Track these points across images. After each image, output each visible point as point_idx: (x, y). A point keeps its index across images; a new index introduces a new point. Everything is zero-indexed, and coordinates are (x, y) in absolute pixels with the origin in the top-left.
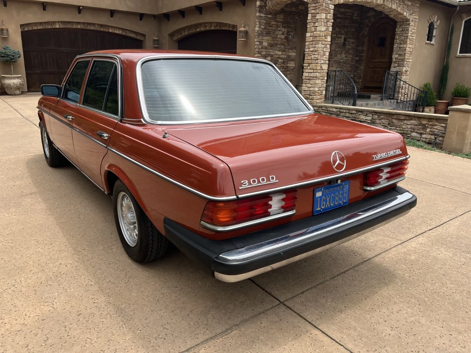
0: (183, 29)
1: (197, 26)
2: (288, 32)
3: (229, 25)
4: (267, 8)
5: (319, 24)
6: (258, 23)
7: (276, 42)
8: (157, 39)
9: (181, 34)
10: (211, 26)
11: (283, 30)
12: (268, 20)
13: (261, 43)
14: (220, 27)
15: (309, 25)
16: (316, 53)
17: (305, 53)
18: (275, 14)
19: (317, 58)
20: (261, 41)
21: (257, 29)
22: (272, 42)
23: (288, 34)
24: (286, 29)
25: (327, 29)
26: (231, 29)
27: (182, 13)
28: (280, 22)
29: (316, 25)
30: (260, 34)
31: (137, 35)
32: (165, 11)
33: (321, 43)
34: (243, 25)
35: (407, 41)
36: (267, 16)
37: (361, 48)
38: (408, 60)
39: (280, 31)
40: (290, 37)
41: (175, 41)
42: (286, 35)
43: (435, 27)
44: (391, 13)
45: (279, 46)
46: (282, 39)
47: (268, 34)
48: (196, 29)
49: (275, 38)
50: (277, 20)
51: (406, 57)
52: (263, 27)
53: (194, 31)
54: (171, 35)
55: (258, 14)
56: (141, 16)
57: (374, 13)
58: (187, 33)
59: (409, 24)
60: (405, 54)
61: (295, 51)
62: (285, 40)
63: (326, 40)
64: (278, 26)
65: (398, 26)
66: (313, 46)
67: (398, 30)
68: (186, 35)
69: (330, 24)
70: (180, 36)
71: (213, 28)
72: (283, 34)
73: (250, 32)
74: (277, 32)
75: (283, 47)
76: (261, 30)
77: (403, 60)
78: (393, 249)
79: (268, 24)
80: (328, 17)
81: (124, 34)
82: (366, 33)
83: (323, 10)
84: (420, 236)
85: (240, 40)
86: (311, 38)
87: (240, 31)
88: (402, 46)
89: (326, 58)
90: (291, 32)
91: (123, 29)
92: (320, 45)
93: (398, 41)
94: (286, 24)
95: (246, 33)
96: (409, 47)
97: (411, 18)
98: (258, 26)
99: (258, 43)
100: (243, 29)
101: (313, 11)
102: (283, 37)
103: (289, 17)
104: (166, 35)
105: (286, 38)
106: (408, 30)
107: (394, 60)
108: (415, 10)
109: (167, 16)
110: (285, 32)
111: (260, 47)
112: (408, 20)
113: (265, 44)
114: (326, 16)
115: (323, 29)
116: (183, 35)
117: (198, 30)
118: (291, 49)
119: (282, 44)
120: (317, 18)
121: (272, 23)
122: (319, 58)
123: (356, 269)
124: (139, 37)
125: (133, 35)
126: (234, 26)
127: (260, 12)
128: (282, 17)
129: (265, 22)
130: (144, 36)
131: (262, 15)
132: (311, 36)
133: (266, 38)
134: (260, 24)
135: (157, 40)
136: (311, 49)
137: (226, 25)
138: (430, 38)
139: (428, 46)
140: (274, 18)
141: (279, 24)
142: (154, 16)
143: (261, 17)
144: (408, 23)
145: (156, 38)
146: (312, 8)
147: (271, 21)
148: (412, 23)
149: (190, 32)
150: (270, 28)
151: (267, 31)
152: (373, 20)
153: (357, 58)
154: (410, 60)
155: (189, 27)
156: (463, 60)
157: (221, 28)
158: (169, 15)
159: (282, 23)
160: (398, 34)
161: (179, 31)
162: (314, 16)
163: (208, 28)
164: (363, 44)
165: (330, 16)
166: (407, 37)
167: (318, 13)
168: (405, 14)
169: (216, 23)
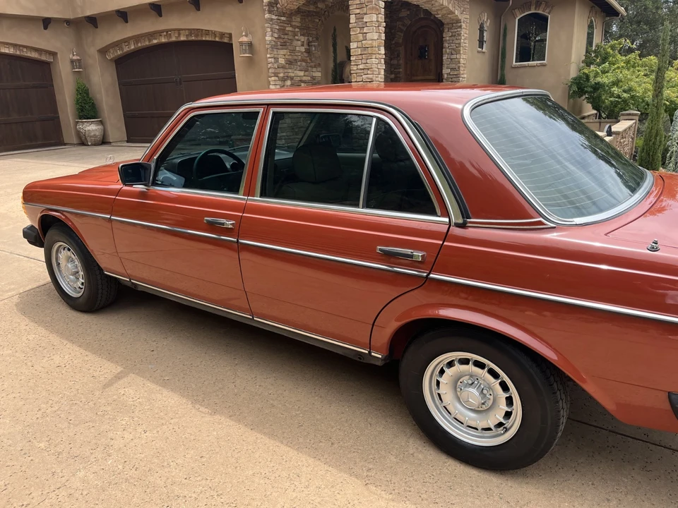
0: (126, 41)
1: (152, 35)
3: (214, 33)
4: (278, 5)
5: (369, 29)
6: (269, 30)
7: (296, 58)
8: (78, 58)
9: (121, 49)
10: (179, 34)
11: (303, 39)
12: (282, 24)
13: (276, 59)
14: (197, 36)
15: (354, 31)
16: (369, 72)
17: (352, 72)
18: (291, 15)
19: (371, 79)
20: (276, 56)
21: (268, 38)
22: (290, 57)
23: (309, 45)
24: (306, 38)
25: (380, 36)
26: (217, 39)
27: (123, 15)
28: (298, 27)
29: (365, 31)
30: (274, 47)
31: (40, 55)
32: (88, 13)
33: (374, 56)
34: (244, 34)
35: (460, 50)
36: (280, 18)
37: (395, 62)
38: (462, 76)
39: (298, 40)
40: (314, 49)
41: (111, 60)
42: (306, 46)
43: (486, 28)
44: (439, 12)
45: (299, 63)
46: (302, 53)
47: (284, 45)
48: (150, 41)
49: (293, 51)
50: (294, 24)
51: (462, 72)
52: (276, 35)
53: (147, 43)
54: (103, 51)
55: (267, 16)
56: (47, 22)
57: (408, 13)
58: (133, 47)
59: (460, 27)
60: (459, 67)
61: (319, 69)
62: (306, 55)
63: (380, 52)
64: (295, 35)
65: (446, 30)
66: (364, 61)
67: (447, 35)
68: (132, 50)
69: (382, 29)
70: (119, 52)
71: (183, 38)
72: (303, 45)
73: (256, 43)
74: (295, 43)
75: (304, 64)
76: (274, 39)
77: (457, 76)
79: (282, 31)
80: (380, 20)
81: (18, 53)
82: (401, 41)
83: (373, 8)
85: (239, 57)
86: (359, 49)
87: (241, 44)
88: (454, 56)
89: (381, 78)
90: (314, 41)
91: (15, 46)
92: (374, 60)
93: (448, 51)
94: (305, 30)
95: (250, 45)
96: (463, 58)
97: (462, 17)
98: (269, 33)
99: (273, 60)
100: (245, 39)
101: (358, 11)
102: (303, 49)
103: (307, 20)
104: (93, 51)
105: (308, 51)
106: (459, 35)
107: (446, 76)
108: (466, 6)
109: (93, 21)
110: (305, 43)
111: (276, 66)
112: (458, 21)
113: (282, 61)
114: (377, 17)
115: (375, 36)
116: (125, 50)
117: (155, 42)
118: (315, 67)
119: (303, 60)
120: (365, 20)
121: (287, 29)
122: (374, 78)
124: (44, 58)
125: (34, 55)
126: (222, 35)
127: (270, 12)
128: (299, 19)
129: (277, 27)
130: (54, 54)
131: (274, 17)
132: (357, 47)
133: (283, 52)
134: (272, 31)
135: (78, 60)
136: (361, 67)
137: (208, 32)
138: (481, 46)
139: (480, 55)
140: (289, 22)
141: (297, 30)
142: (68, 22)
143: (272, 19)
144: (459, 24)
145: (75, 58)
146: (355, 7)
147: (286, 25)
148: (464, 25)
149: (139, 45)
150: (286, 37)
151: (283, 42)
152: (408, 22)
153: (393, 76)
154: (465, 76)
155: (137, 38)
156: (521, 70)
157: (199, 39)
158: (95, 18)
159: (300, 29)
160: (446, 40)
161: (117, 44)
162: (360, 18)
163: (174, 39)
164: (398, 56)
165: (382, 18)
166: (459, 44)
167: (366, 14)
168: (456, 12)
169: (188, 29)
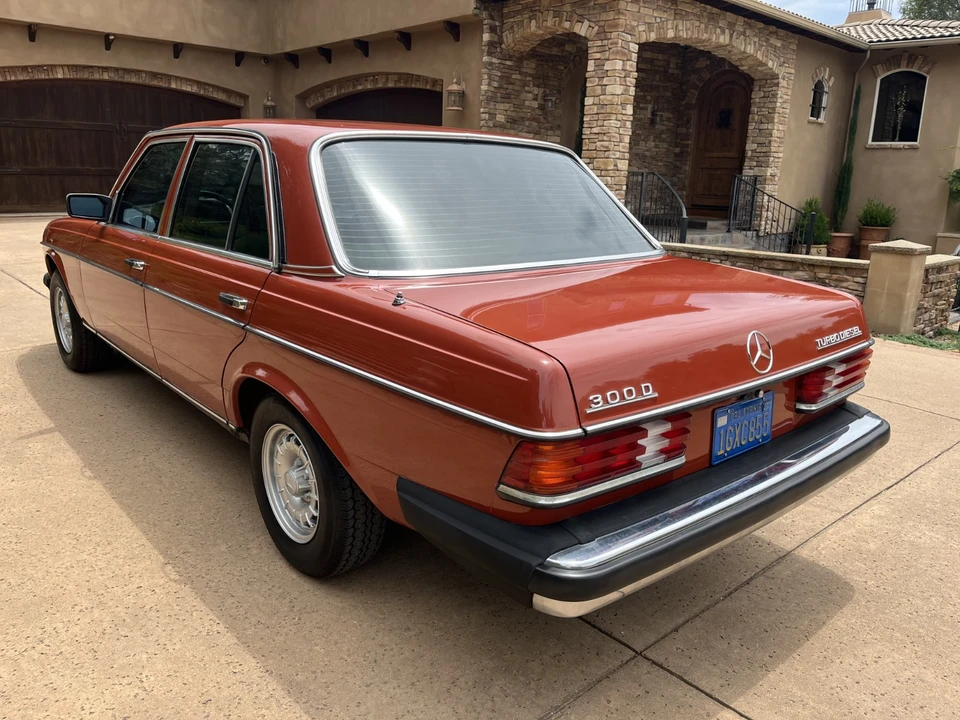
0: (328, 85)
1: (357, 79)
2: (545, 96)
3: (426, 80)
4: (503, 46)
5: (610, 81)
6: (486, 77)
7: (523, 115)
8: (273, 104)
9: (323, 96)
10: (387, 80)
11: (536, 91)
12: (506, 70)
13: (492, 116)
14: (406, 82)
15: (591, 82)
16: (605, 138)
17: (584, 137)
18: (520, 59)
19: (607, 147)
20: (492, 111)
21: (484, 87)
22: (514, 114)
23: (545, 100)
24: (542, 90)
25: (626, 91)
26: (428, 87)
27: (326, 53)
28: (530, 75)
29: (605, 82)
30: (491, 99)
31: (229, 97)
32: (289, 49)
33: (614, 117)
34: (455, 80)
35: (773, 118)
36: (503, 62)
37: (684, 130)
38: (775, 155)
39: (529, 92)
40: (550, 104)
41: (311, 109)
42: (540, 101)
43: (826, 89)
44: (743, 62)
45: (527, 123)
46: (533, 109)
47: (506, 98)
48: (354, 86)
49: (519, 107)
50: (524, 70)
51: (773, 149)
52: (496, 84)
53: (351, 89)
54: (303, 97)
55: (485, 59)
56: (240, 57)
57: (708, 62)
58: (335, 94)
59: (777, 85)
60: (770, 142)
61: (558, 132)
62: (539, 112)
63: (624, 112)
64: (525, 85)
65: (756, 89)
66: (600, 123)
67: (757, 96)
68: (335, 97)
69: (631, 81)
70: (321, 100)
71: (391, 85)
72: (535, 99)
73: (469, 93)
74: (524, 95)
75: (535, 124)
76: (493, 89)
77: (767, 154)
78: (830, 531)
79: (506, 79)
80: (628, 68)
81: (202, 92)
82: (694, 102)
83: (617, 52)
84: (872, 501)
85: (449, 108)
86: (596, 107)
87: (450, 93)
88: (765, 126)
89: (624, 147)
90: (552, 95)
91: (199, 83)
92: (613, 122)
93: (756, 118)
94: (540, 80)
95: (462, 95)
96: (777, 130)
97: (781, 72)
98: (485, 82)
99: (487, 116)
100: (455, 87)
101: (598, 56)
102: (535, 104)
103: (545, 66)
104: (291, 97)
105: (542, 107)
106: (775, 96)
107: (749, 154)
108: (789, 56)
109: (293, 59)
110: (540, 96)
111: (491, 124)
112: (775, 76)
113: (500, 118)
114: (623, 65)
115: (619, 90)
116: (327, 98)
117: (360, 88)
118: (551, 129)
119: (534, 119)
120: (606, 68)
121: (514, 76)
122: (611, 147)
123: (769, 573)
124: (233, 101)
125: (221, 97)
126: (435, 82)
127: (490, 54)
128: (534, 66)
129: (499, 74)
130: (245, 97)
131: (494, 60)
132: (594, 104)
133: (502, 106)
134: (489, 78)
135: (273, 107)
136: (595, 130)
137: (419, 78)
138: (816, 110)
139: (812, 127)
140: (518, 68)
141: (528, 78)
142: (267, 59)
143: (491, 64)
144: (776, 81)
145: (269, 103)
146: (595, 49)
147: (512, 72)
148: (783, 83)
149: (343, 91)
150: (510, 87)
151: (505, 92)
152: (706, 76)
153: (677, 150)
154: (781, 155)
155: (341, 82)
156: (880, 154)
157: (409, 86)
158: (297, 56)
159: (533, 78)
160: (755, 103)
161: (318, 89)
162: (600, 64)
163: (380, 85)
164: (688, 121)
165: (632, 65)
166: (774, 109)
167: (608, 60)
168: (770, 64)
169: (397, 74)
